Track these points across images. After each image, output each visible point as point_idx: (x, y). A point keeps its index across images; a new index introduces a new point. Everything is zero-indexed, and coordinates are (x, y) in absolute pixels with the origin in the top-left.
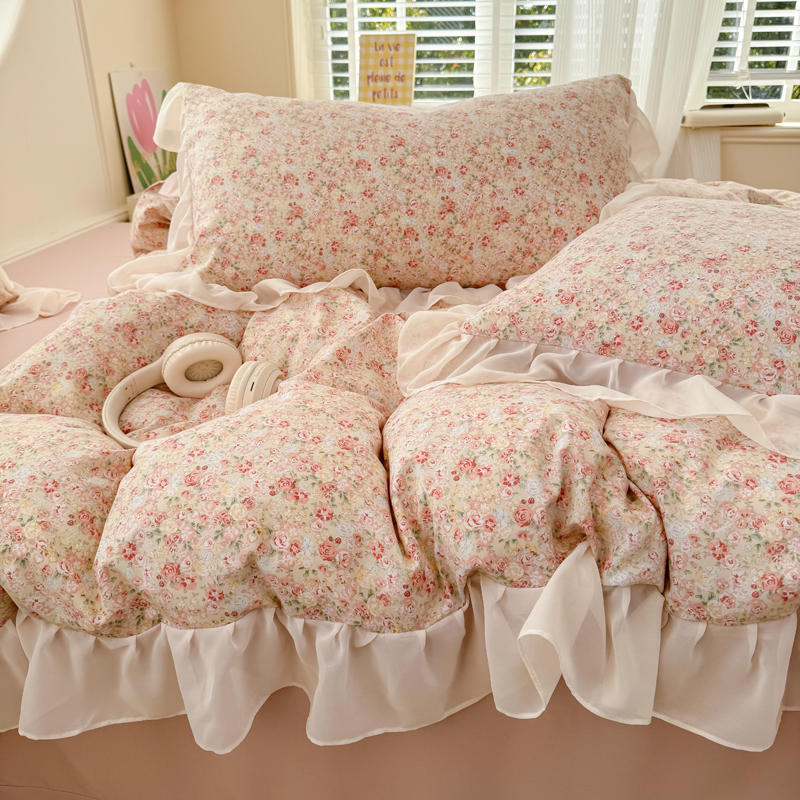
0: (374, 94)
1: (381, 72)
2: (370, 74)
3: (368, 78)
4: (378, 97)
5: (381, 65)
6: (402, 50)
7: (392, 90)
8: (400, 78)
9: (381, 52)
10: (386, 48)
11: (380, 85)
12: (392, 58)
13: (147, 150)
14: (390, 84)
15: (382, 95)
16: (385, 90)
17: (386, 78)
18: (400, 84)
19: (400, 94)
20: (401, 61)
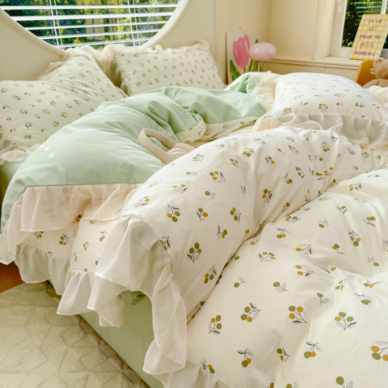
0: (362, 44)
1: (368, 34)
2: (362, 34)
3: (361, 36)
4: (363, 46)
5: (369, 30)
6: (383, 23)
7: (371, 43)
8: (378, 37)
9: (371, 23)
10: (375, 22)
11: (366, 40)
12: (376, 27)
13: (240, 66)
14: (371, 40)
15: (365, 45)
16: (368, 43)
17: (370, 37)
18: (377, 40)
19: (375, 45)
20: (380, 29)
